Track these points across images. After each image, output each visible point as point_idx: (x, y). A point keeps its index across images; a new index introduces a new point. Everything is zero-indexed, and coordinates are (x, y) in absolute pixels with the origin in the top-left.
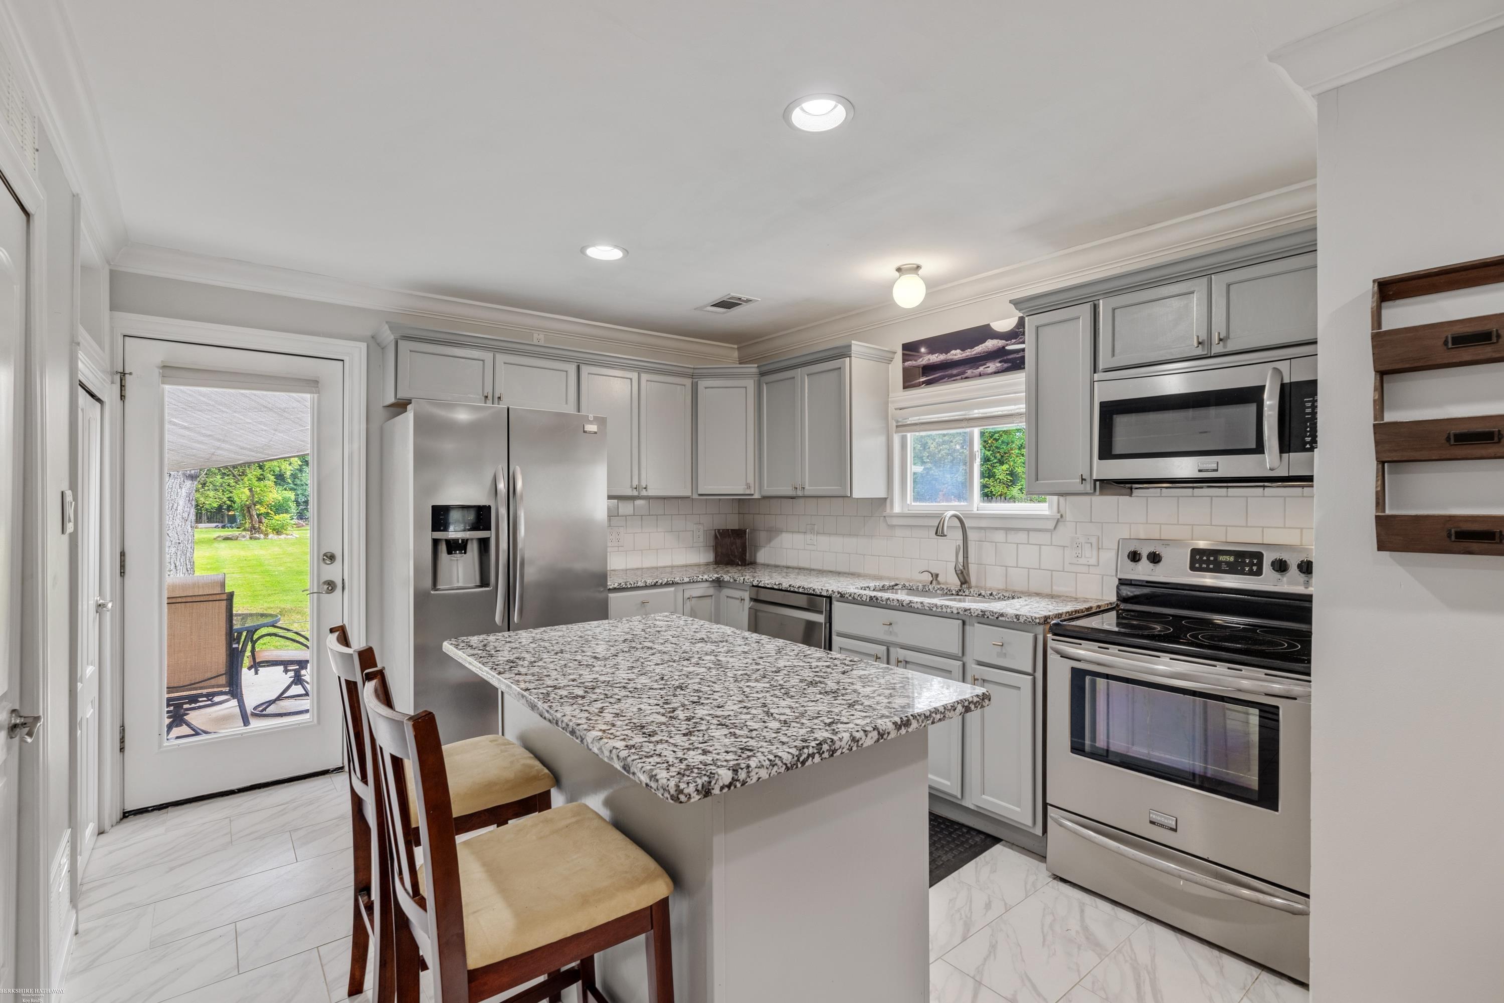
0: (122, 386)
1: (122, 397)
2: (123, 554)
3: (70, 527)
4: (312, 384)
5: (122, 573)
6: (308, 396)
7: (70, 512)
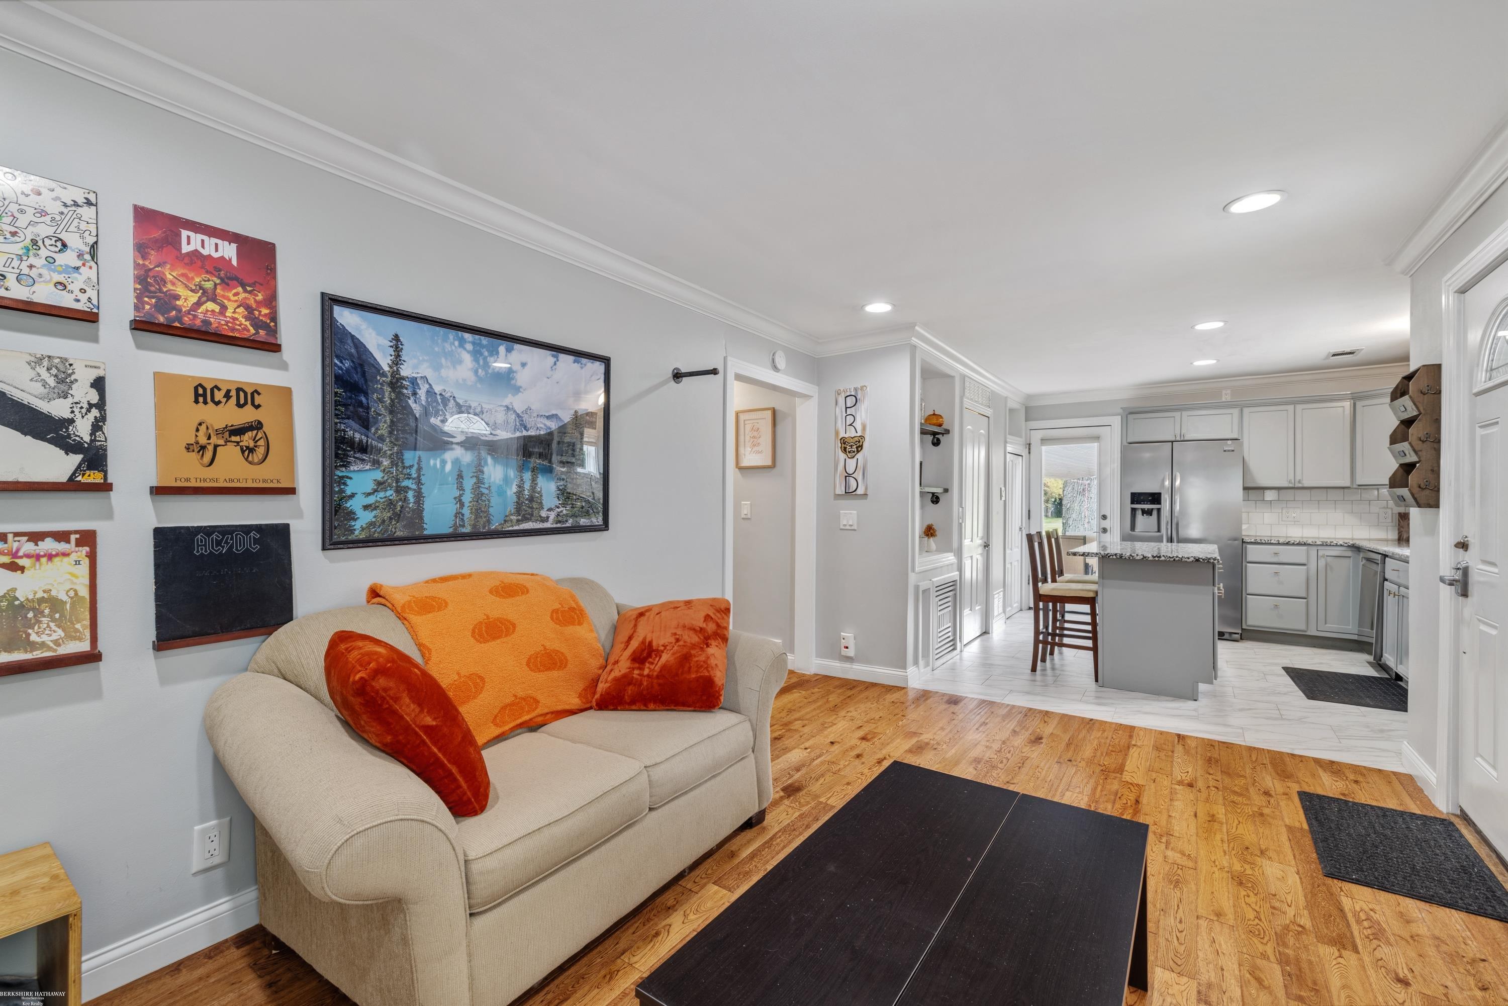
0: (1029, 449)
1: (1029, 453)
2: (1029, 511)
3: (1003, 499)
4: (1097, 438)
5: (1029, 518)
6: (1096, 444)
7: (1003, 494)
